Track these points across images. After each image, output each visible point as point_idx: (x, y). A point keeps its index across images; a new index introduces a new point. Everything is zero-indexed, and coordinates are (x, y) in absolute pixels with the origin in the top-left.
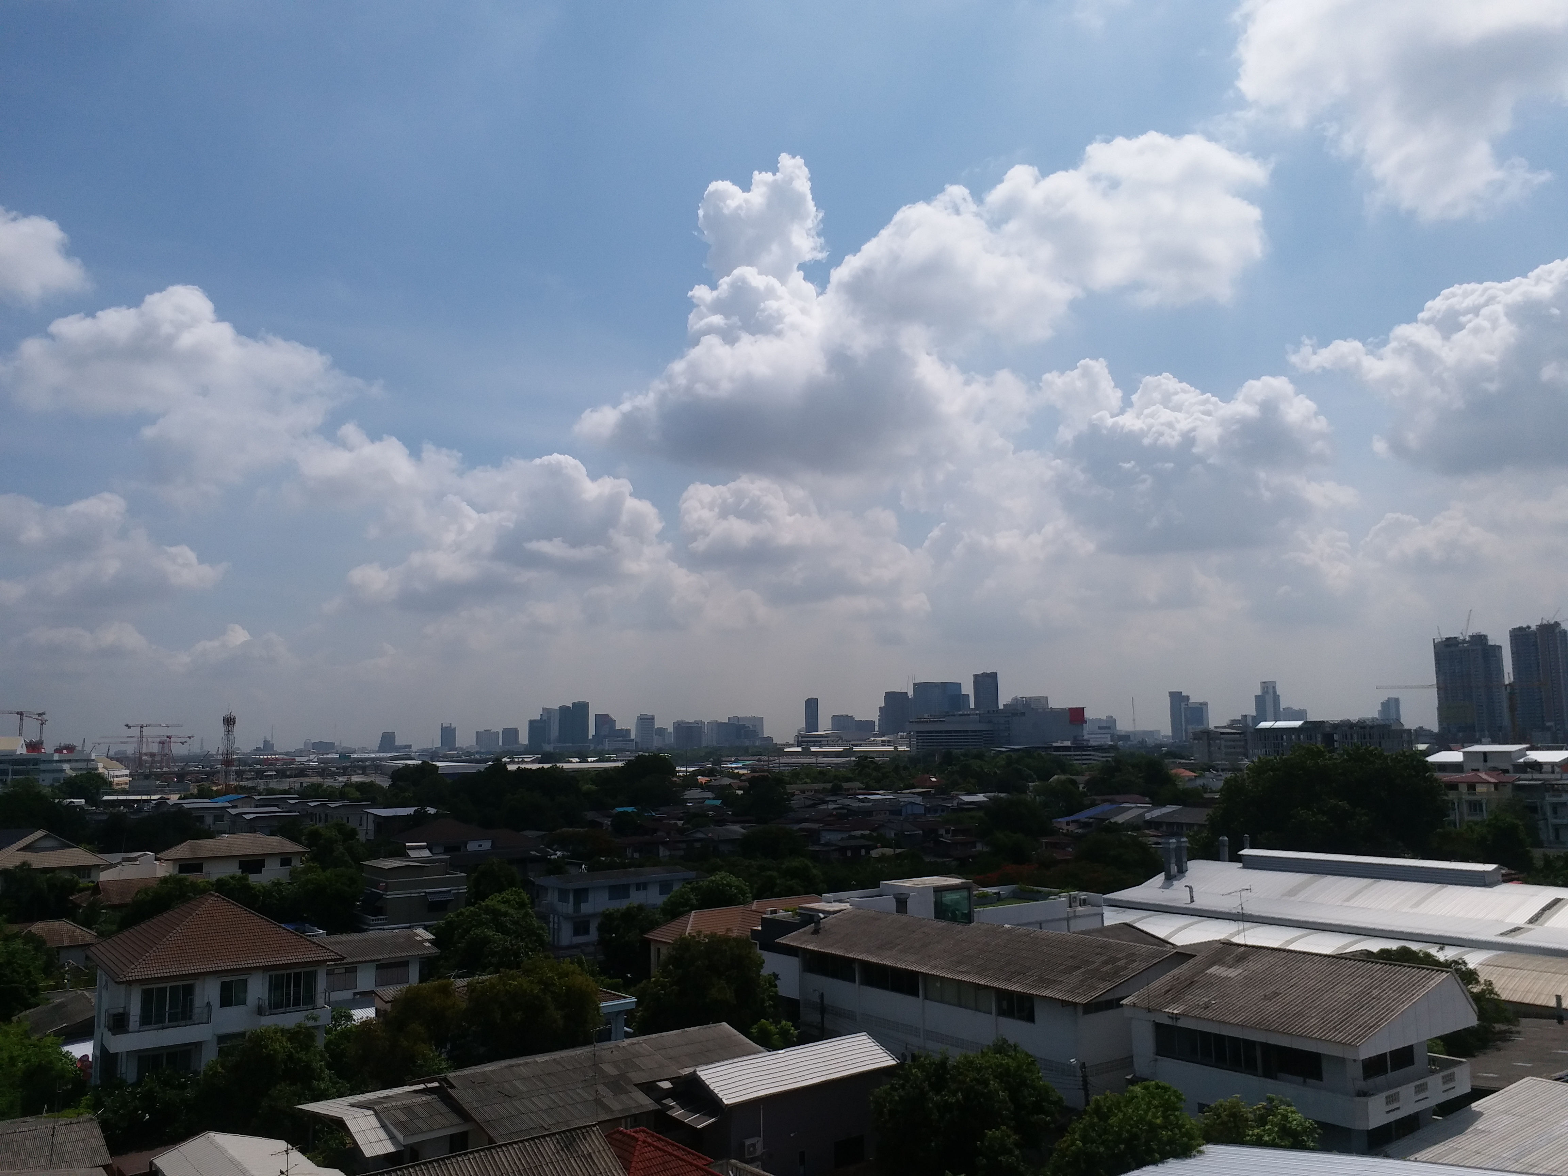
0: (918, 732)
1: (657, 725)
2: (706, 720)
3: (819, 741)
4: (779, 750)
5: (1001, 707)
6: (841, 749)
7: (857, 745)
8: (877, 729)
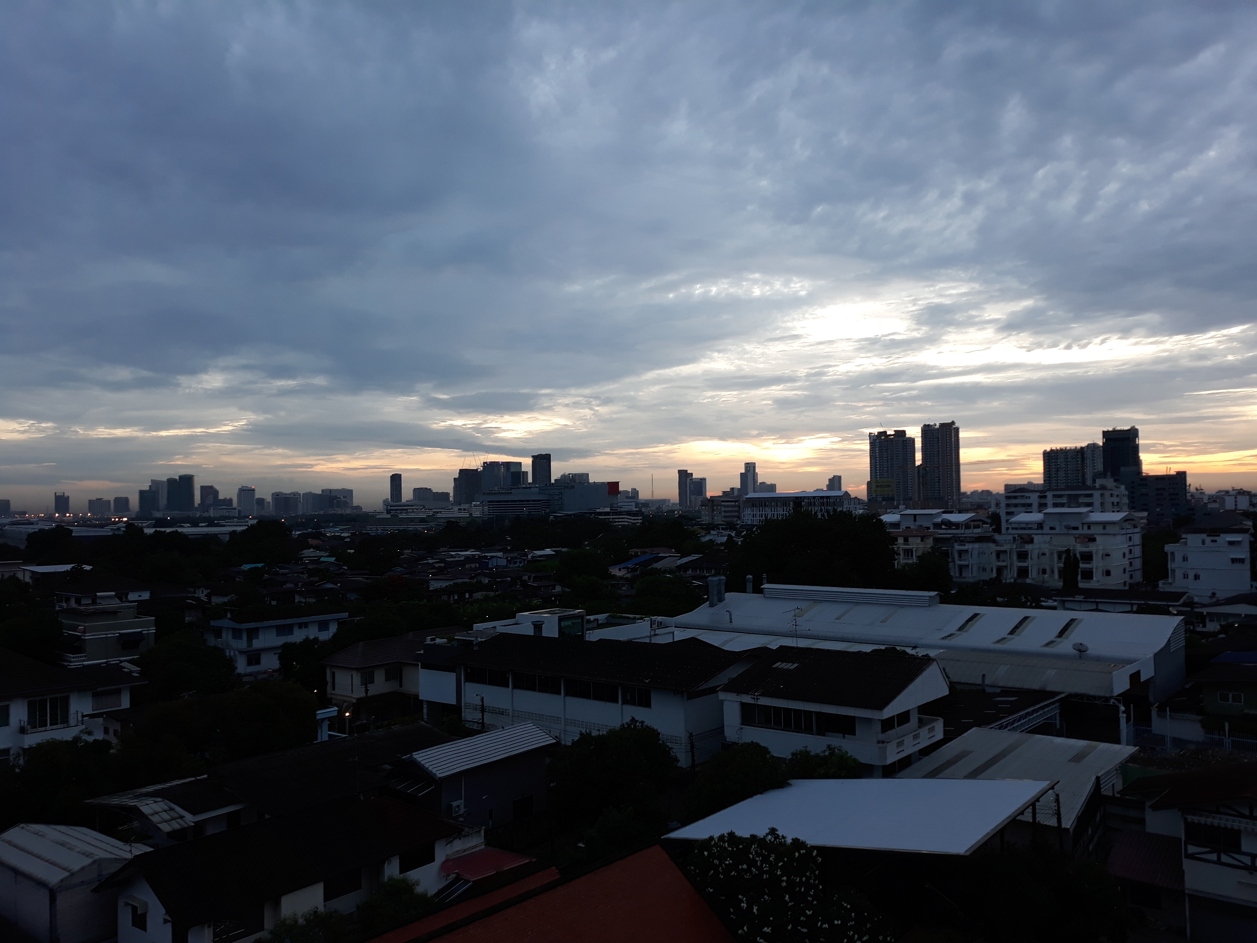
0: (489, 501)
1: (257, 496)
2: (301, 492)
4: (371, 517)
5: (553, 481)
7: (438, 512)
8: (451, 499)
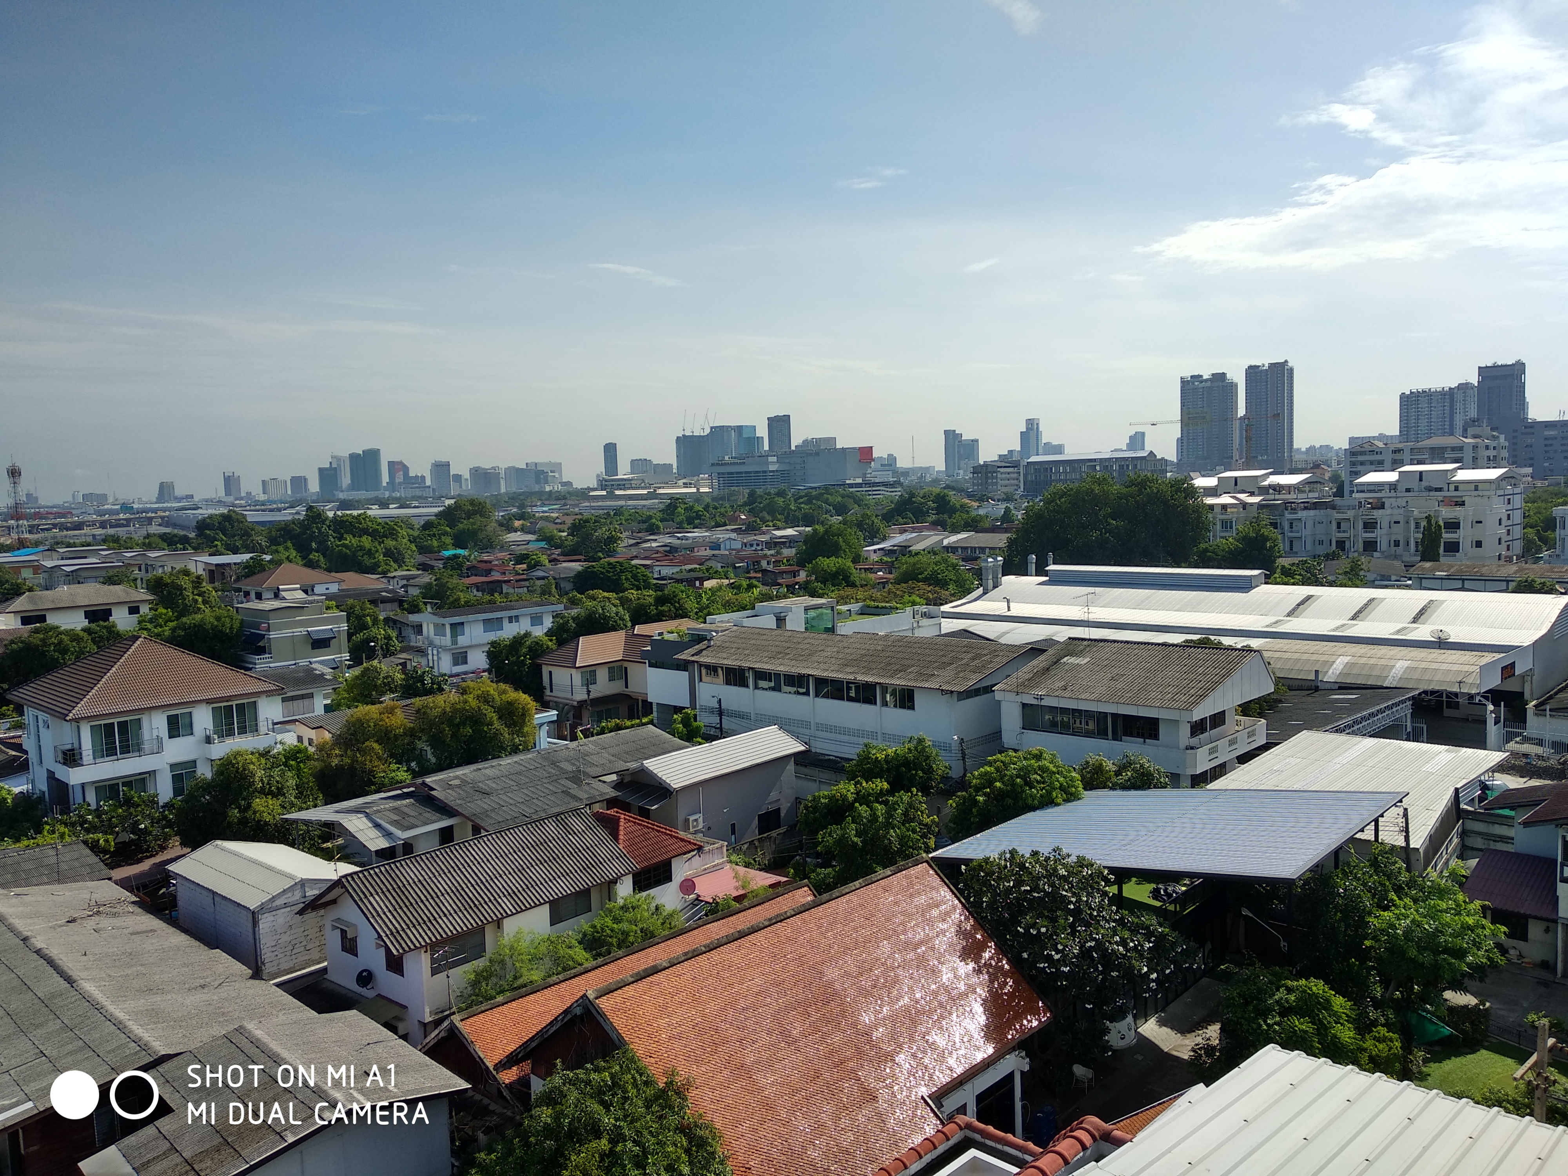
0: (719, 474)
1: (453, 471)
2: (503, 467)
3: (624, 484)
4: (584, 494)
5: (793, 448)
6: (645, 492)
7: (660, 488)
8: (675, 471)
